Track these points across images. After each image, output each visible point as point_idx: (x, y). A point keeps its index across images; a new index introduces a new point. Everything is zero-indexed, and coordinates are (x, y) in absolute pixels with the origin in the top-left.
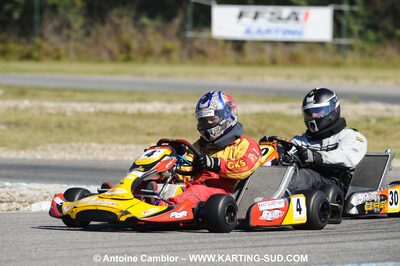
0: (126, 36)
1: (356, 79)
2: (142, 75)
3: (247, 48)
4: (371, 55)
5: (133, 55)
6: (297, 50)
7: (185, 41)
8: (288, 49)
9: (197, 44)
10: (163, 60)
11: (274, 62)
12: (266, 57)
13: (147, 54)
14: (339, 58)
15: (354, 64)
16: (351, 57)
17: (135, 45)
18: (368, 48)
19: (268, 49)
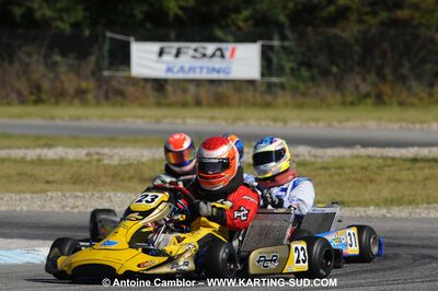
0: (36, 76)
1: (285, 122)
2: (52, 118)
3: (169, 88)
4: (304, 94)
5: (44, 96)
6: (223, 89)
7: (100, 81)
8: (213, 88)
9: (114, 83)
10: (76, 101)
11: (198, 103)
12: (189, 97)
13: (59, 96)
14: (268, 98)
15: (286, 105)
16: (282, 97)
17: (46, 85)
18: (302, 87)
19: (192, 88)
